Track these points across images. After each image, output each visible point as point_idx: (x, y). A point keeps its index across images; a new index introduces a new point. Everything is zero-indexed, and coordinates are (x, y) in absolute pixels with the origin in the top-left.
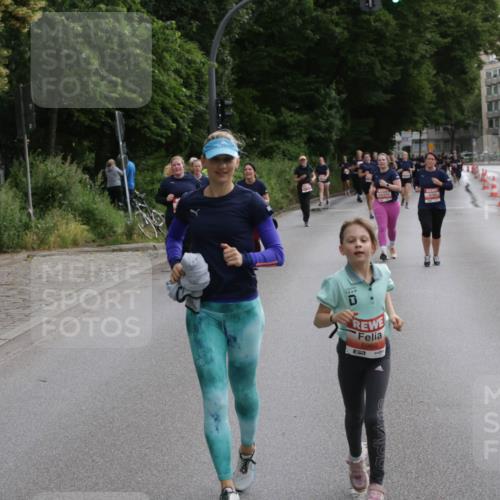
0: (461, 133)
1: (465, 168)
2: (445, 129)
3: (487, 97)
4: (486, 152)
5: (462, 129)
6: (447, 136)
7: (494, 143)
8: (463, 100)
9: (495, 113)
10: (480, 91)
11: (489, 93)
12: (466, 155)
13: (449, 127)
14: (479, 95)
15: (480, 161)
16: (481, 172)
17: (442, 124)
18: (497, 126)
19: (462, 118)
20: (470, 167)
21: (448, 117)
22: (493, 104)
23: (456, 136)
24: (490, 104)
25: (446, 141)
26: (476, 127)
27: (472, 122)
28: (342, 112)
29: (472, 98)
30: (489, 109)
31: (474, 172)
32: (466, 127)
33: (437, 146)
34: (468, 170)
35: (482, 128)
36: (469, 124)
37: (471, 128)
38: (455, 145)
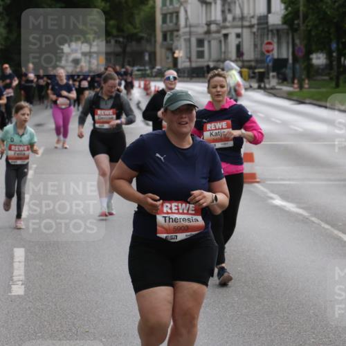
0: (132, 47)
1: (136, 83)
2: (116, 41)
3: (161, 9)
4: (158, 67)
5: (134, 43)
6: (119, 49)
7: (168, 58)
8: (136, 12)
9: (170, 25)
10: (154, 2)
11: (164, 4)
12: (138, 70)
13: (121, 39)
14: (153, 8)
15: (152, 76)
16: (153, 89)
17: (114, 37)
18: (172, 40)
19: (135, 31)
20: (142, 83)
21: (120, 29)
22: (168, 16)
23: (128, 49)
24: (164, 16)
25: (117, 55)
26: (149, 41)
27: (144, 35)
28: (7, 19)
29: (146, 8)
30: (164, 21)
31: (146, 88)
32: (139, 40)
33: (108, 60)
34: (140, 87)
35: (155, 41)
36: (142, 38)
37: (144, 42)
38: (126, 60)
